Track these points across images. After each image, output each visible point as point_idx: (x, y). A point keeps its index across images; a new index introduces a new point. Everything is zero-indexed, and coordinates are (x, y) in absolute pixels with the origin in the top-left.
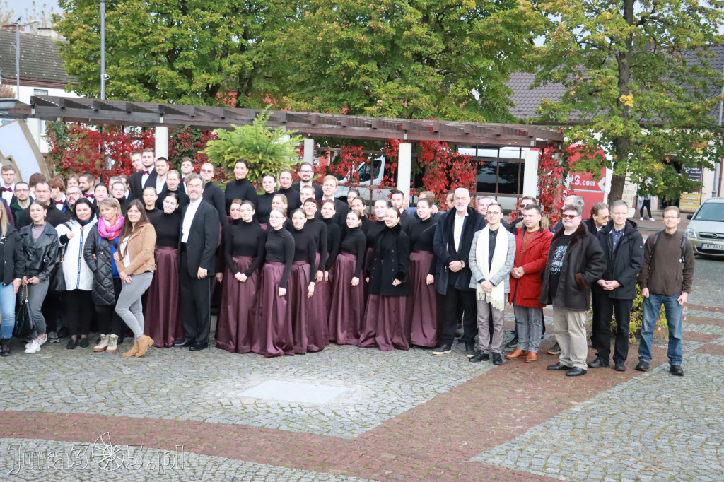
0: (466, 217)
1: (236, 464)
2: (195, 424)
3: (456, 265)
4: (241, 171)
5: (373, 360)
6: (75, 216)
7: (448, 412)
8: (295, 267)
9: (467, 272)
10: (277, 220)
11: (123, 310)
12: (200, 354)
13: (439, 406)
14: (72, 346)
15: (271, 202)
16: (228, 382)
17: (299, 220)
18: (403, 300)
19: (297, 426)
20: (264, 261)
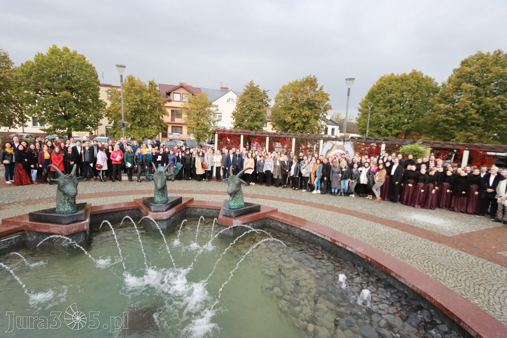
0: (496, 176)
1: (411, 235)
2: (397, 222)
3: (490, 190)
4: (411, 157)
5: (453, 215)
6: (364, 166)
7: (486, 236)
8: (428, 185)
9: (495, 193)
10: (423, 171)
11: (374, 190)
12: (395, 204)
13: (481, 234)
14: (360, 196)
15: (421, 166)
16: (405, 213)
17: (432, 173)
18: (466, 199)
19: (429, 229)
20: (417, 182)
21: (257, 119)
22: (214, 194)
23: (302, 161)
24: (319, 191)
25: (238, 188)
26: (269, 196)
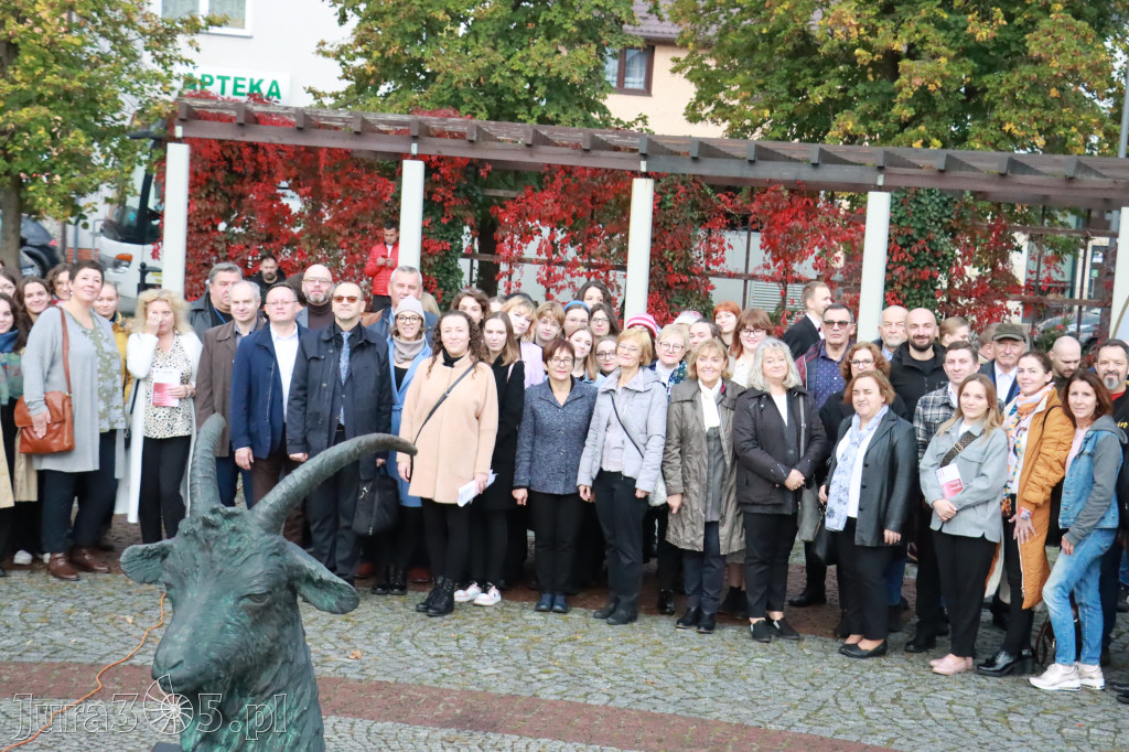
21: (554, 13)
22: (101, 694)
23: (935, 396)
24: (1094, 676)
25: (266, 635)
26: (612, 714)
